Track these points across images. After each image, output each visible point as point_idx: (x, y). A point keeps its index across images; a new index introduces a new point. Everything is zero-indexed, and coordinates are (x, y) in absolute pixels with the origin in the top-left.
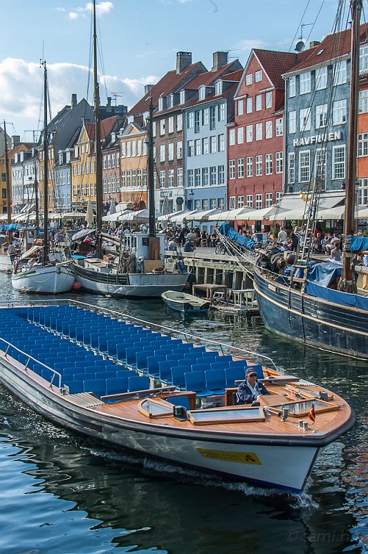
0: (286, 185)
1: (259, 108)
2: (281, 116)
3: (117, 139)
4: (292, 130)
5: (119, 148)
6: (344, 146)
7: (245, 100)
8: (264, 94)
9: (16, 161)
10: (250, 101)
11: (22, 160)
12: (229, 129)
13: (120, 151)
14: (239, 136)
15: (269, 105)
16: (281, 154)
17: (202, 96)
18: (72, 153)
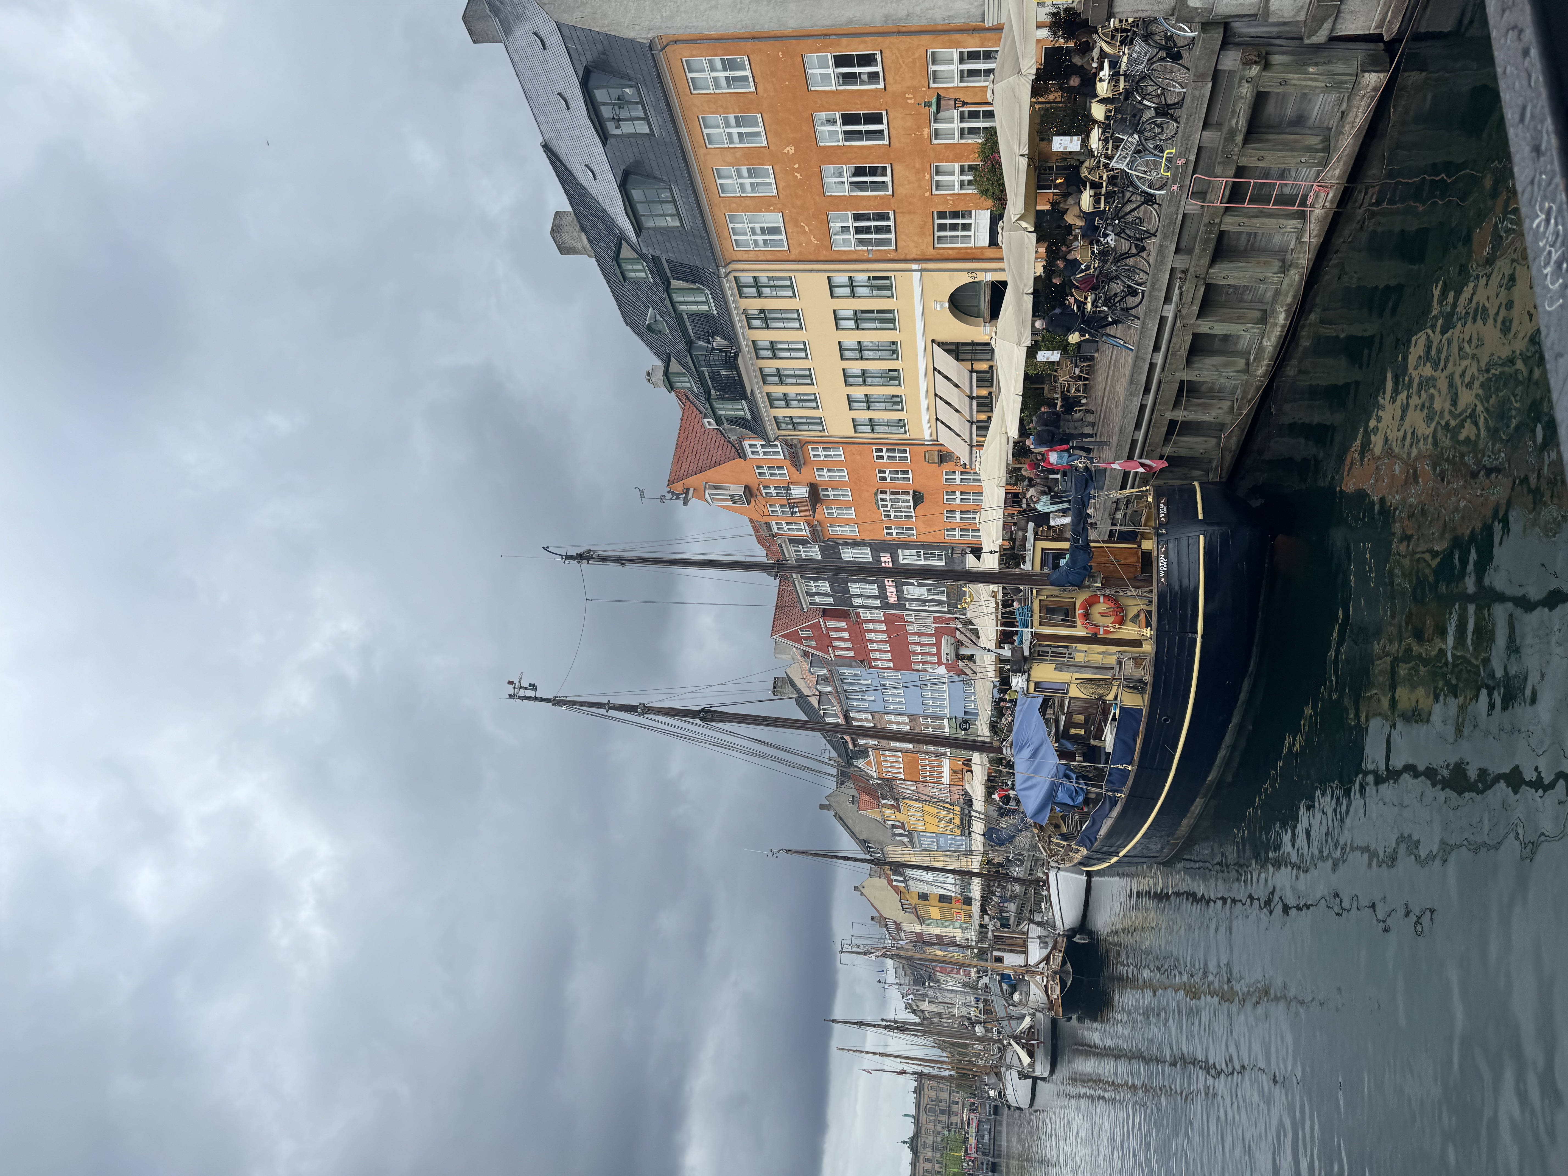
0: (949, 612)
1: (846, 635)
2: (858, 614)
3: (879, 779)
4: (878, 603)
5: (888, 779)
6: (900, 551)
7: (835, 648)
8: (829, 629)
9: (903, 885)
10: (837, 644)
11: (901, 878)
12: (871, 667)
13: (895, 779)
14: (882, 655)
15: (843, 625)
16: (907, 615)
17: (829, 689)
18: (893, 827)
